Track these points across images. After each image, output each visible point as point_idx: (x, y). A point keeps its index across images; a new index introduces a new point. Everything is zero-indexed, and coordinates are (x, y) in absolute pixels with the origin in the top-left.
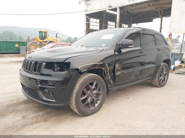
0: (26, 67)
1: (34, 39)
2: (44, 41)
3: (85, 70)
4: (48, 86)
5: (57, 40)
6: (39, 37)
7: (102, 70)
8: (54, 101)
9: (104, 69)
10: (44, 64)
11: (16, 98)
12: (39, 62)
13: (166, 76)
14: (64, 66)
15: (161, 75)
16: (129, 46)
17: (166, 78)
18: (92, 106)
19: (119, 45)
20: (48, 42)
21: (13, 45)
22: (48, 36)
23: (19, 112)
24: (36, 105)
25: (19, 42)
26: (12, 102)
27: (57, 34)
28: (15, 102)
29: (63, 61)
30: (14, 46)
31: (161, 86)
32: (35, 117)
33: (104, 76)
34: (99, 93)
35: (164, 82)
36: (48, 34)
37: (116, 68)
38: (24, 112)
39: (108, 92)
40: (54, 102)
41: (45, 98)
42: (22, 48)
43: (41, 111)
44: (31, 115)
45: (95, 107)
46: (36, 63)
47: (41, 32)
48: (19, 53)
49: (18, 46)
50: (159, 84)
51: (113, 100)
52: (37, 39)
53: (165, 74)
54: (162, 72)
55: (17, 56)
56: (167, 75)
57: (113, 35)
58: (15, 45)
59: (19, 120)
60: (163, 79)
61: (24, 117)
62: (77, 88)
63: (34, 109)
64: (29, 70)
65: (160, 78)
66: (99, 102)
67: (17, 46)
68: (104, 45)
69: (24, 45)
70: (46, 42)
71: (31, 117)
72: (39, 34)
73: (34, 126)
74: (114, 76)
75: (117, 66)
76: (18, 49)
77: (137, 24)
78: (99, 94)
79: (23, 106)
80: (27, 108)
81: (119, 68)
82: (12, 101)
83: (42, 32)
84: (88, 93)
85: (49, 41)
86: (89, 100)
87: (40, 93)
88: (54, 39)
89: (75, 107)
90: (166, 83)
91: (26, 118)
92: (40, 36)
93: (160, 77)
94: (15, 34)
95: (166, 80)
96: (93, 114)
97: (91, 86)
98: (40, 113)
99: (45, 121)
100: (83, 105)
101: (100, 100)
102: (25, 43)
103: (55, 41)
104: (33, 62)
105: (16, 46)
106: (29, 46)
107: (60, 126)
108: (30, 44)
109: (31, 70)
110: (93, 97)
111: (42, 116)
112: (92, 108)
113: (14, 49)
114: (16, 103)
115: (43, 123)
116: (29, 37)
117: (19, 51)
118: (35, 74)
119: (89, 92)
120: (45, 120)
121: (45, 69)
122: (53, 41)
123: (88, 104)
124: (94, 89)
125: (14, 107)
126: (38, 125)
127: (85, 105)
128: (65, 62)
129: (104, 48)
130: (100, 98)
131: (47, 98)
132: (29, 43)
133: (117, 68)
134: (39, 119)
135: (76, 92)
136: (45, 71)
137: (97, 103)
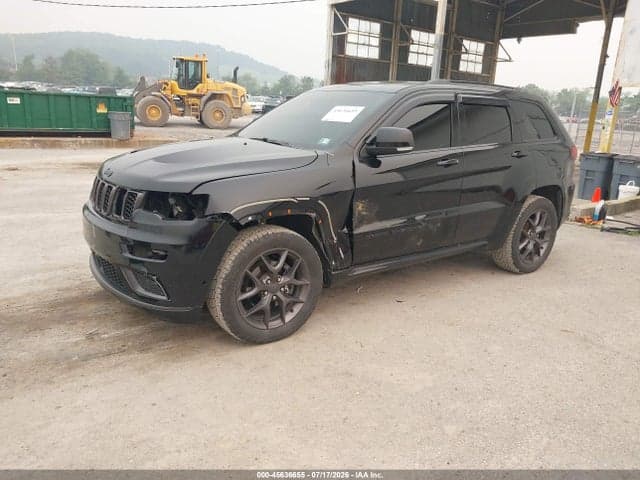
0: (102, 203)
1: (160, 86)
2: (194, 91)
3: (250, 218)
4: (150, 258)
5: (235, 90)
6: (178, 80)
7: (310, 217)
8: (165, 298)
9: (313, 215)
10: (140, 194)
11: (78, 283)
12: (129, 191)
13: (547, 238)
14: (196, 204)
15: (523, 237)
16: (399, 149)
17: (545, 246)
18: (276, 319)
19: (371, 143)
20: (204, 98)
21: (90, 107)
22: (208, 77)
23: (81, 323)
24: (123, 306)
25: (109, 98)
26: (66, 295)
27: (237, 68)
28: (74, 294)
29: (188, 191)
30: (91, 110)
31: (524, 271)
32: (119, 338)
33: (317, 237)
34: (299, 283)
35: (536, 258)
36: (207, 69)
37: (356, 213)
38: (94, 323)
39: (327, 281)
40: (164, 301)
41: (141, 290)
42: (118, 118)
43: (138, 323)
44: (110, 332)
45: (283, 320)
46: (122, 191)
47: (182, 60)
48: (108, 135)
49: (106, 111)
50: (516, 264)
51: (353, 304)
52: (169, 88)
53: (542, 235)
54: (530, 226)
55: (101, 144)
56: (549, 235)
57: (360, 109)
58: (97, 107)
59: (76, 344)
60: (531, 247)
61: (90, 337)
62: (228, 267)
63: (120, 317)
64: (105, 209)
65: (521, 247)
66: (297, 309)
67: (102, 110)
68: (326, 141)
69: (124, 109)
70: (199, 97)
71: (108, 338)
72: (175, 70)
73: (113, 360)
74: (351, 235)
75: (359, 207)
76: (106, 120)
77: (519, 41)
78: (301, 286)
79: (93, 307)
80: (104, 312)
81: (364, 213)
82: (68, 289)
83: (187, 62)
84: (264, 281)
85: (209, 94)
86: (266, 300)
87: (129, 275)
88: (227, 89)
89: (221, 317)
90: (543, 262)
91: (96, 338)
92: (179, 75)
93: (521, 241)
94: (101, 60)
95: (542, 252)
96: (278, 340)
97: (274, 263)
98: (135, 330)
99: (142, 351)
100: (245, 314)
101: (301, 305)
102: (129, 101)
103: (230, 93)
104: (114, 188)
105: (99, 111)
106: (144, 107)
107: (179, 364)
108: (147, 104)
109: (109, 208)
110: (279, 294)
111: (137, 337)
112: (276, 324)
113: (94, 120)
114: (77, 298)
115: (135, 355)
116: (143, 79)
117: (109, 127)
118: (120, 222)
119: (266, 279)
120: (144, 348)
121: (141, 210)
122: (221, 95)
123: (261, 312)
124: (282, 272)
125: (68, 307)
126: (124, 357)
127: (253, 314)
128: (194, 193)
129: (320, 152)
130: (303, 297)
131: (146, 289)
132: (142, 100)
133: (359, 214)
134: (130, 344)
135: (225, 279)
136: (141, 216)
137: (292, 311)
